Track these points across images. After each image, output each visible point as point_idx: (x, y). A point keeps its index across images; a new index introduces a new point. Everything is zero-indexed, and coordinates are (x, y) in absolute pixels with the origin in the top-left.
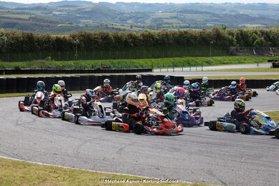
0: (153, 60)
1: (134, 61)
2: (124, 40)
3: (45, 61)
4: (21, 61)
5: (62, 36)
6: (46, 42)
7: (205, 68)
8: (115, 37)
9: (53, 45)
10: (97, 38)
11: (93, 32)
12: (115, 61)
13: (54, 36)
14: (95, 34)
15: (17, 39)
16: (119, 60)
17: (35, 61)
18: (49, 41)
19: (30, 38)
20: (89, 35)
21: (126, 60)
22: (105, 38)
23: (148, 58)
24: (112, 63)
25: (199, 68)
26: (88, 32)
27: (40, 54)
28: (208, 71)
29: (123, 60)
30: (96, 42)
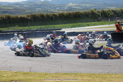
0: (64, 25)
1: (55, 25)
2: (50, 17)
3: (15, 27)
4: (5, 27)
5: (23, 16)
6: (16, 19)
7: (85, 28)
8: (46, 16)
9: (19, 20)
10: (39, 16)
11: (36, 14)
12: (46, 26)
13: (19, 16)
14: (38, 15)
15: (3, 18)
16: (48, 26)
17: (11, 27)
18: (17, 19)
19: (9, 17)
20: (35, 15)
21: (51, 25)
22: (42, 16)
23: (61, 24)
24: (45, 27)
25: (83, 28)
26: (34, 14)
27: (13, 24)
28: (87, 28)
29: (50, 26)
30: (38, 18)
